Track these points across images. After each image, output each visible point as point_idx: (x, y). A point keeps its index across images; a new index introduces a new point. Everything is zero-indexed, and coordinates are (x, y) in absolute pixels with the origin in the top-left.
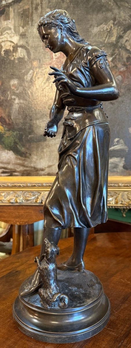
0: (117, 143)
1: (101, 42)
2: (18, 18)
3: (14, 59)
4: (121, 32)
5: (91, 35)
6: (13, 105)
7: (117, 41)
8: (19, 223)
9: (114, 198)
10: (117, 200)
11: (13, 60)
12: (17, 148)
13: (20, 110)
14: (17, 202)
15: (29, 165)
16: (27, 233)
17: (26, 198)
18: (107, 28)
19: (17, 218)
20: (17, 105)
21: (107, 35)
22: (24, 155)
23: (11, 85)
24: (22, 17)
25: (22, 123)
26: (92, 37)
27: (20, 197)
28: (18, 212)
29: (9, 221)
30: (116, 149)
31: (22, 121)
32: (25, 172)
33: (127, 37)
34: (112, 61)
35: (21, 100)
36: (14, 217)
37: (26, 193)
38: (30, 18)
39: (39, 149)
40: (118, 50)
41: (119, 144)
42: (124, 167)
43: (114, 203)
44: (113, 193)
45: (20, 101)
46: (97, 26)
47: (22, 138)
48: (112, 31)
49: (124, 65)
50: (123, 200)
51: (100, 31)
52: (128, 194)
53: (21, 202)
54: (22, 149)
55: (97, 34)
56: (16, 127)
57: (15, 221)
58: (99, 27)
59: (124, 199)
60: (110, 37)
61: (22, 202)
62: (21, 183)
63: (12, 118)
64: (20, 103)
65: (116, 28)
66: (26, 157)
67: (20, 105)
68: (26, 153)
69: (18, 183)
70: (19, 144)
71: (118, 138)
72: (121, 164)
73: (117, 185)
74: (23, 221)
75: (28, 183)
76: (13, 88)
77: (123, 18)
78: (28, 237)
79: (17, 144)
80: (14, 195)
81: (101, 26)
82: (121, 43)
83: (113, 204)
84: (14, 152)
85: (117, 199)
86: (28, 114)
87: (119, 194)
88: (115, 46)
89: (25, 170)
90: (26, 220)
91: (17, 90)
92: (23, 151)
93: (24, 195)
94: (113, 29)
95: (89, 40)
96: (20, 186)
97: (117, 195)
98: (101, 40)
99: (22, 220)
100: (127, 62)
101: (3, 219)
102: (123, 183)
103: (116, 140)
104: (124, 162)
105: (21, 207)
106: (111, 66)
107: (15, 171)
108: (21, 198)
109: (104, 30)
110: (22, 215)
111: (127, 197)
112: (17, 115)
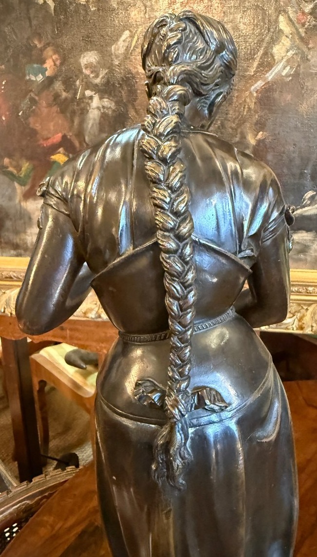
0: (309, 202)
6: (88, 111)
9: (297, 317)
19: (102, 343)
23: (82, 65)
29: (87, 346)
30: (306, 214)
41: (315, 204)
43: (295, 329)
45: (103, 104)
59: (316, 322)
63: (87, 138)
64: (103, 107)
67: (102, 109)
71: (314, 190)
72: (316, 247)
76: (86, 72)
83: (293, 330)
85: (302, 321)
87: (307, 310)
91: (97, 76)
97: (304, 311)
101: (76, 342)
103: (310, 194)
112: (96, 134)
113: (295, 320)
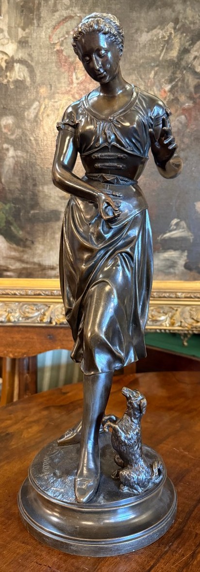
0: (175, 227)
1: (153, 58)
2: (15, 11)
3: (8, 82)
4: (187, 42)
5: (137, 46)
7: (180, 57)
8: (13, 354)
9: (168, 316)
10: (174, 320)
11: (6, 85)
12: (11, 230)
13: (16, 168)
14: (9, 321)
15: (31, 260)
16: (26, 371)
17: (25, 314)
18: (163, 35)
19: (9, 347)
20: (11, 159)
21: (163, 47)
22: (22, 243)
23: (2, 126)
24: (22, 11)
25: (19, 190)
26: (138, 50)
27: (16, 313)
28: (11, 338)
30: (174, 236)
31: (19, 186)
32: (24, 272)
33: (196, 51)
34: (171, 91)
35: (19, 151)
36: (4, 346)
37: (26, 306)
38: (35, 13)
39: (47, 234)
40: (182, 73)
41: (180, 228)
42: (187, 266)
43: (168, 325)
44: (166, 309)
45: (17, 154)
46: (148, 32)
47: (19, 215)
48: (172, 40)
49: (191, 98)
50: (183, 321)
51: (152, 40)
52: (191, 310)
53: (16, 320)
54: (18, 232)
55: (147, 45)
56: (9, 196)
57: (5, 352)
58: (150, 34)
59: (184, 319)
60: (169, 50)
61: (18, 320)
62: (17, 290)
63: (3, 180)
64: (17, 156)
65: (179, 36)
66: (25, 246)
67: (16, 159)
68: (26, 239)
69: (13, 290)
70: (15, 224)
71: (178, 218)
72: (182, 262)
73: (174, 296)
74: (19, 352)
75: (29, 290)
76: (5, 131)
77: (190, 19)
78: (27, 377)
79: (11, 224)
80: (5, 310)
81: (154, 32)
82: (186, 61)
83: (166, 326)
84: (5, 238)
85: (173, 318)
86: (29, 176)
87: (177, 310)
88: (176, 65)
89: (24, 268)
90: (24, 351)
91: (12, 134)
92: (21, 237)
93: (21, 309)
94: (174, 37)
95: (133, 54)
96: (15, 294)
97: (174, 311)
98: (154, 55)
99: (18, 350)
100: (196, 93)
102: (183, 292)
103: (175, 221)
104: (186, 258)
105: (16, 329)
106: (169, 99)
107: (7, 270)
108: (17, 315)
109: (158, 39)
110: (18, 341)
111: (189, 316)
112: (11, 177)
113: (167, 318)
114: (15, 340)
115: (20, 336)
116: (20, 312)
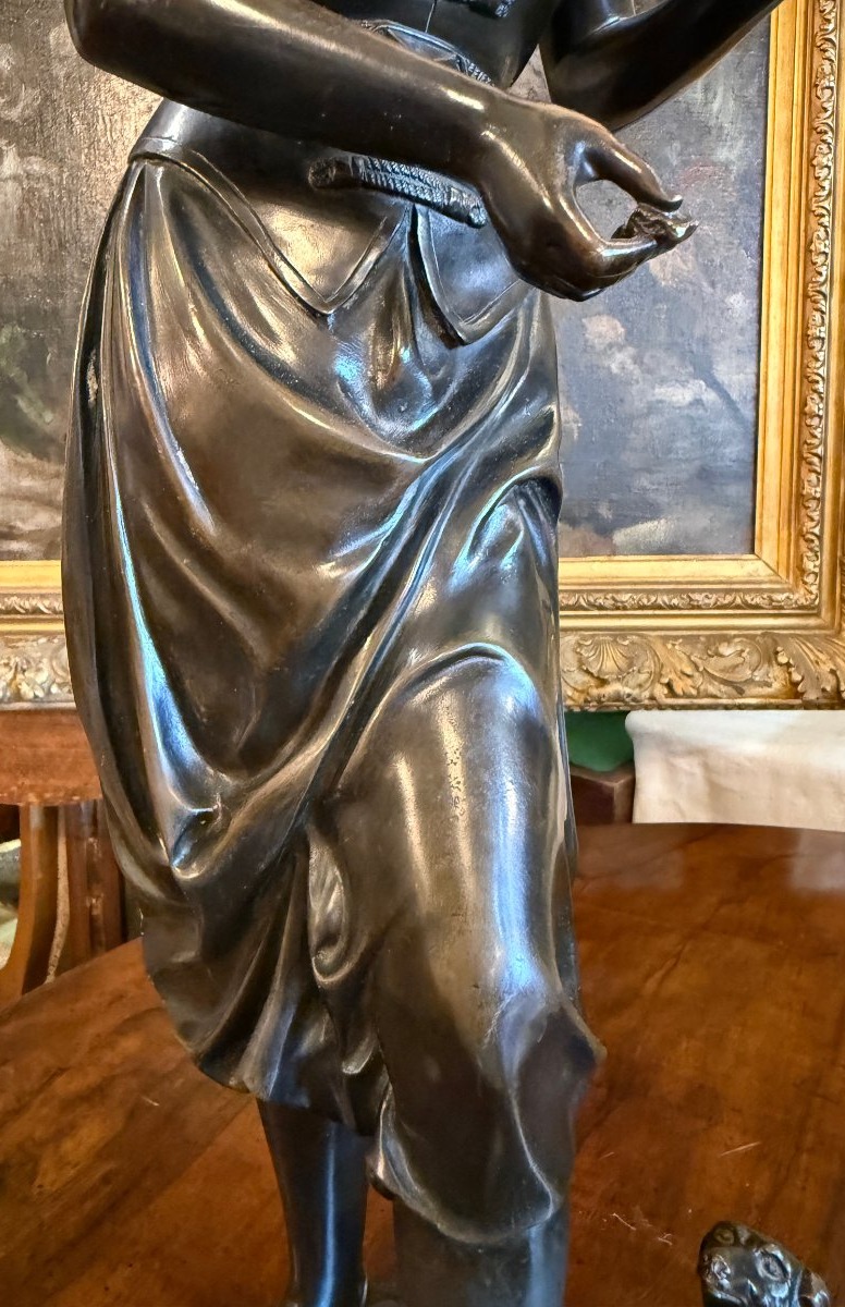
8: (40, 796)
12: (18, 410)
13: (26, 213)
14: (18, 697)
16: (87, 829)
19: (23, 774)
20: (10, 183)
22: (52, 449)
25: (38, 284)
27: (39, 670)
28: (28, 746)
31: (37, 269)
35: (33, 158)
36: (10, 771)
45: (27, 166)
47: (42, 360)
52: (580, 645)
53: (41, 694)
54: (41, 416)
57: (13, 788)
61: (49, 693)
62: (43, 596)
64: (28, 176)
67: (25, 184)
69: (28, 596)
70: (30, 393)
74: (57, 790)
78: (91, 845)
79: (18, 390)
86: (69, 236)
90: (72, 784)
92: (48, 429)
93: (57, 658)
96: (36, 611)
99: (54, 782)
108: (42, 677)
110: (51, 756)
111: (576, 664)
114: (42, 751)
115: (58, 738)
116: (53, 668)
